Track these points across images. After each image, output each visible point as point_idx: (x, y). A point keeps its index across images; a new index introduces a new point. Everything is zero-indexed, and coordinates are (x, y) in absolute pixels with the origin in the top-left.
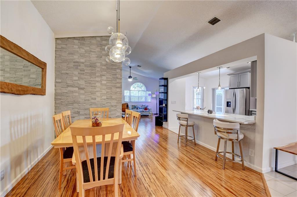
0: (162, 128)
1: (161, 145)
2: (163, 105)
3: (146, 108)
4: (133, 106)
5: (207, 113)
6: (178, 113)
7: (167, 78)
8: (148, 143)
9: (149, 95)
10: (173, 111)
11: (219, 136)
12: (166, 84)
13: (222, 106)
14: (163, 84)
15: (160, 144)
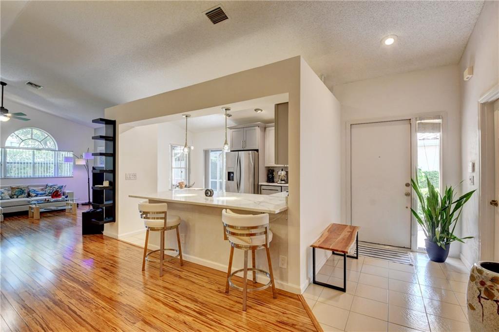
0: (103, 239)
1: (96, 292)
2: (103, 185)
3: (57, 192)
4: (12, 188)
5: (205, 195)
6: (142, 201)
7: (113, 120)
8: (55, 295)
9: (67, 159)
10: (129, 196)
11: (232, 243)
12: (112, 135)
13: (216, 179)
14: (104, 135)
15: (93, 290)
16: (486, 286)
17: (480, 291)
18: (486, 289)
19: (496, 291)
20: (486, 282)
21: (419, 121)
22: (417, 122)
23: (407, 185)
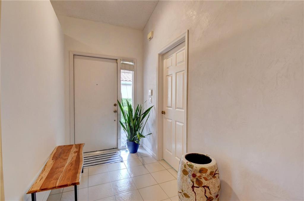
16: (196, 177)
17: (193, 183)
18: (197, 180)
19: (203, 179)
20: (196, 174)
21: (122, 62)
22: (121, 62)
23: (115, 105)
